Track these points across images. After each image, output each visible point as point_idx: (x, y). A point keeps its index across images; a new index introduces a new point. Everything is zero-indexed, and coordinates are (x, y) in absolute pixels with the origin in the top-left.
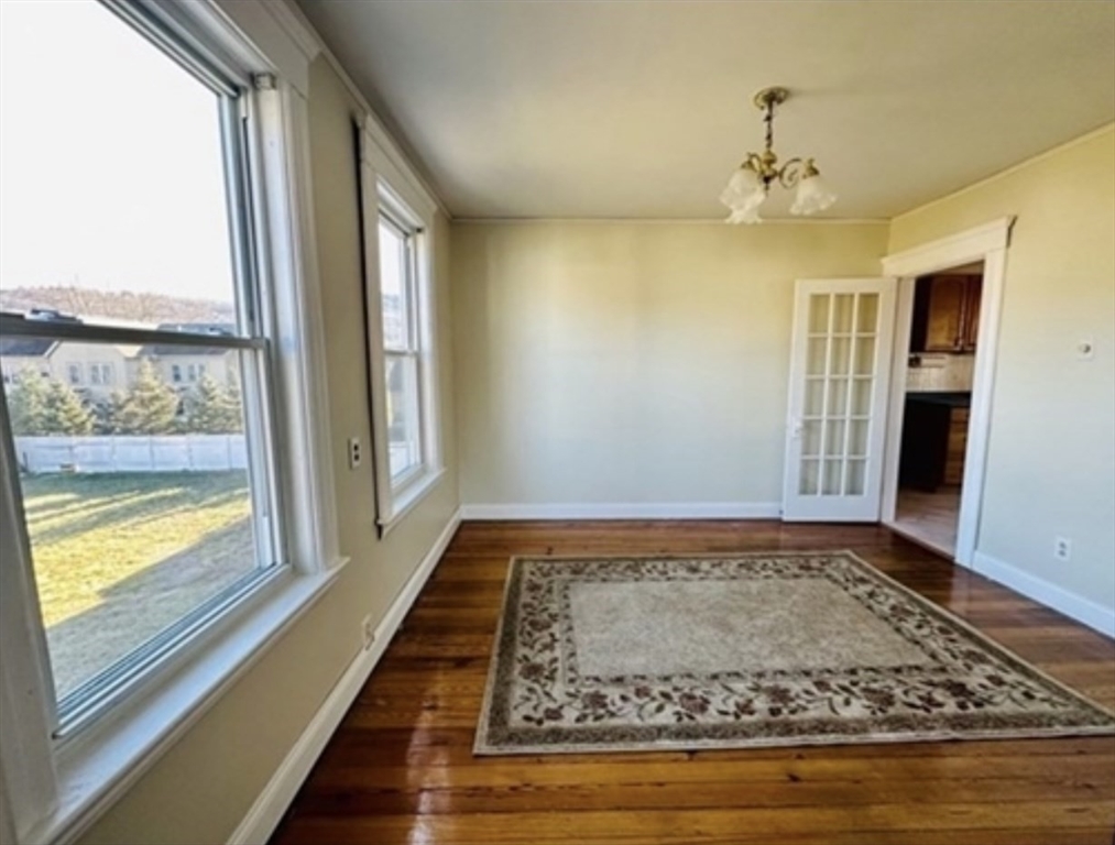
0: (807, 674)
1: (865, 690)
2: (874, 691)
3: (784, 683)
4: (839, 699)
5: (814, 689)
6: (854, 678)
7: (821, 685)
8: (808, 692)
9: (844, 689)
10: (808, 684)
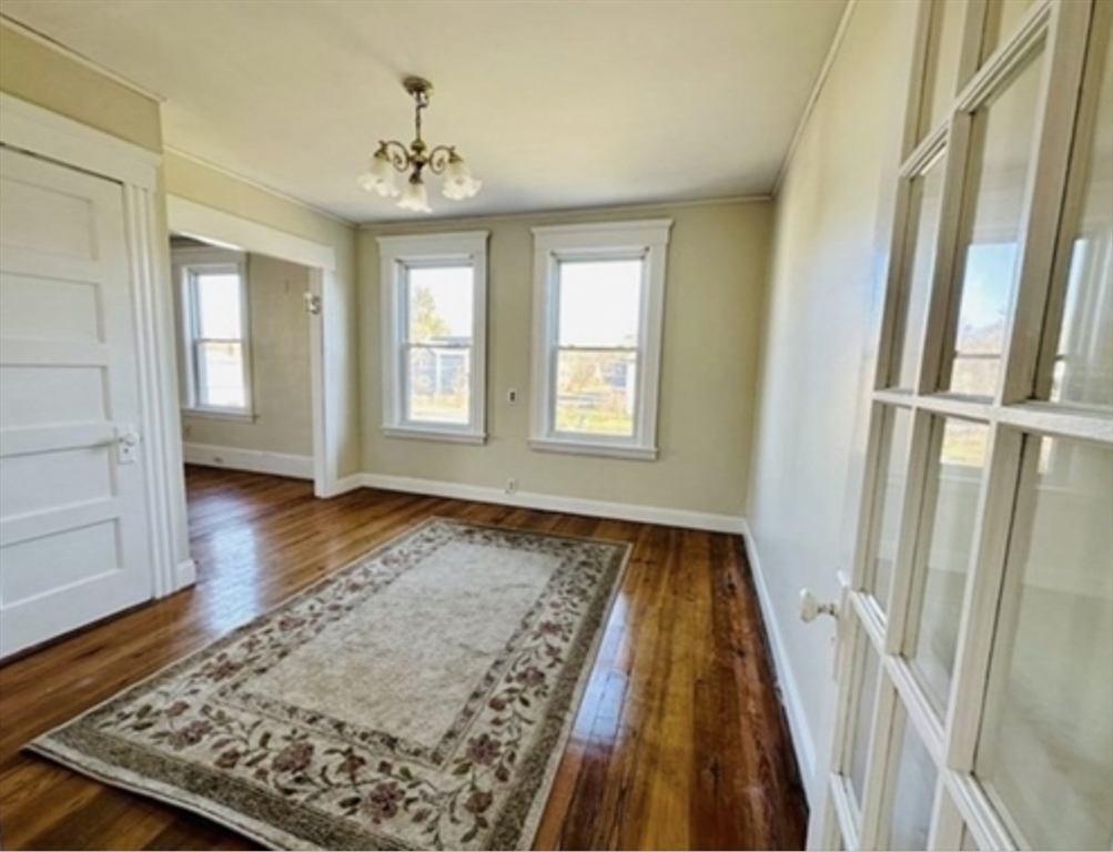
0: (349, 609)
1: (303, 622)
2: (296, 626)
3: (357, 594)
4: (318, 607)
5: (339, 602)
6: (315, 626)
7: (335, 608)
8: (340, 598)
9: (319, 615)
10: (344, 603)
